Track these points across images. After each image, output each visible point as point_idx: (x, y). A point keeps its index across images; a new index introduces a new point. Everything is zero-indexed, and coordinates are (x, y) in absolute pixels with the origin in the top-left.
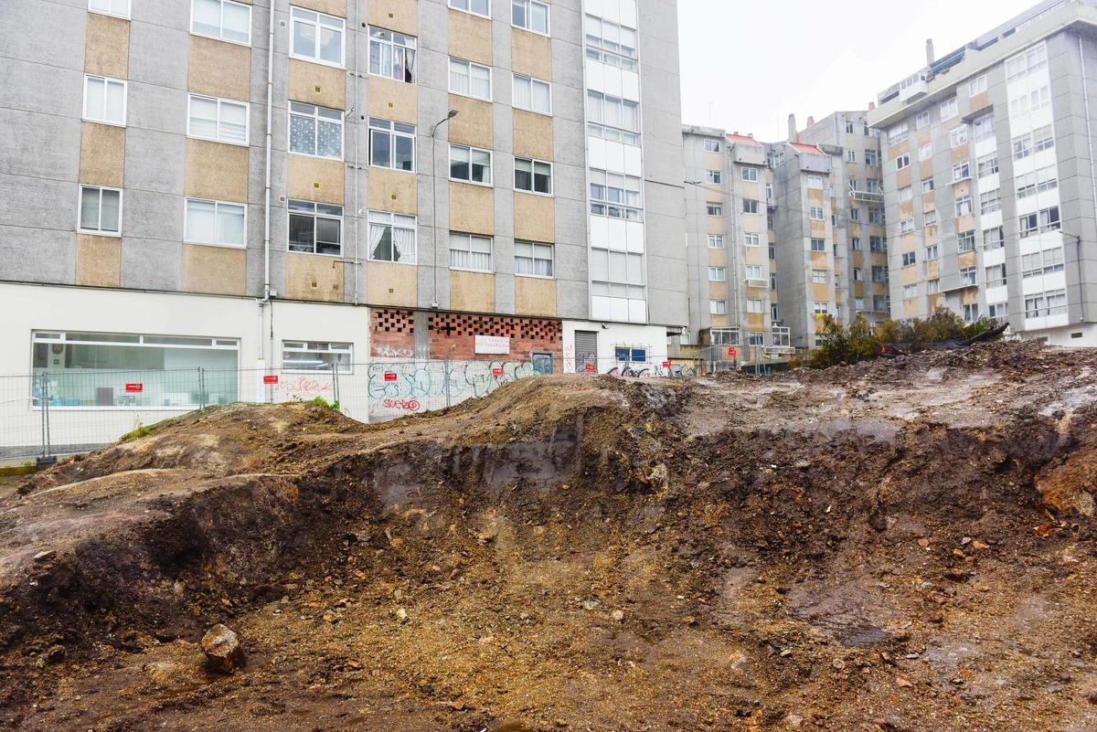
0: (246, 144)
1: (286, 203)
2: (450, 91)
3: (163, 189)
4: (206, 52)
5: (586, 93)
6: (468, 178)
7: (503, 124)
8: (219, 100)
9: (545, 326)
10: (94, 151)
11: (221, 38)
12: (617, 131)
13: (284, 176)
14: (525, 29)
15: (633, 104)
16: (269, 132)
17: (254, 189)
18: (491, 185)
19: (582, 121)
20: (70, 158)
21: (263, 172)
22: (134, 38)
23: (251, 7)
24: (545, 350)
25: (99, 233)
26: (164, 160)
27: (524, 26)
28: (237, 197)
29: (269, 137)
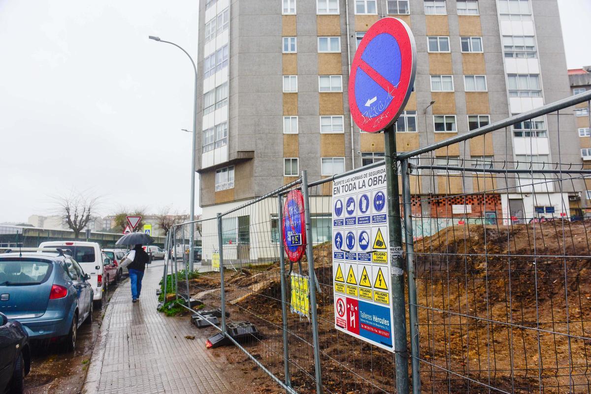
0: (343, 132)
1: (361, 154)
2: (432, 91)
3: (313, 155)
4: (326, 99)
5: (506, 76)
6: (444, 130)
7: (461, 101)
8: (332, 116)
9: (491, 198)
10: (288, 145)
11: (331, 91)
12: (527, 92)
13: (359, 143)
14: (469, 52)
15: (536, 76)
16: (352, 126)
17: (347, 150)
18: (456, 131)
19: (505, 90)
20: (280, 148)
21: (350, 143)
22: (299, 99)
23: (341, 76)
24: (492, 210)
25: (291, 175)
26: (312, 144)
27: (468, 51)
28: (340, 155)
29: (352, 128)
